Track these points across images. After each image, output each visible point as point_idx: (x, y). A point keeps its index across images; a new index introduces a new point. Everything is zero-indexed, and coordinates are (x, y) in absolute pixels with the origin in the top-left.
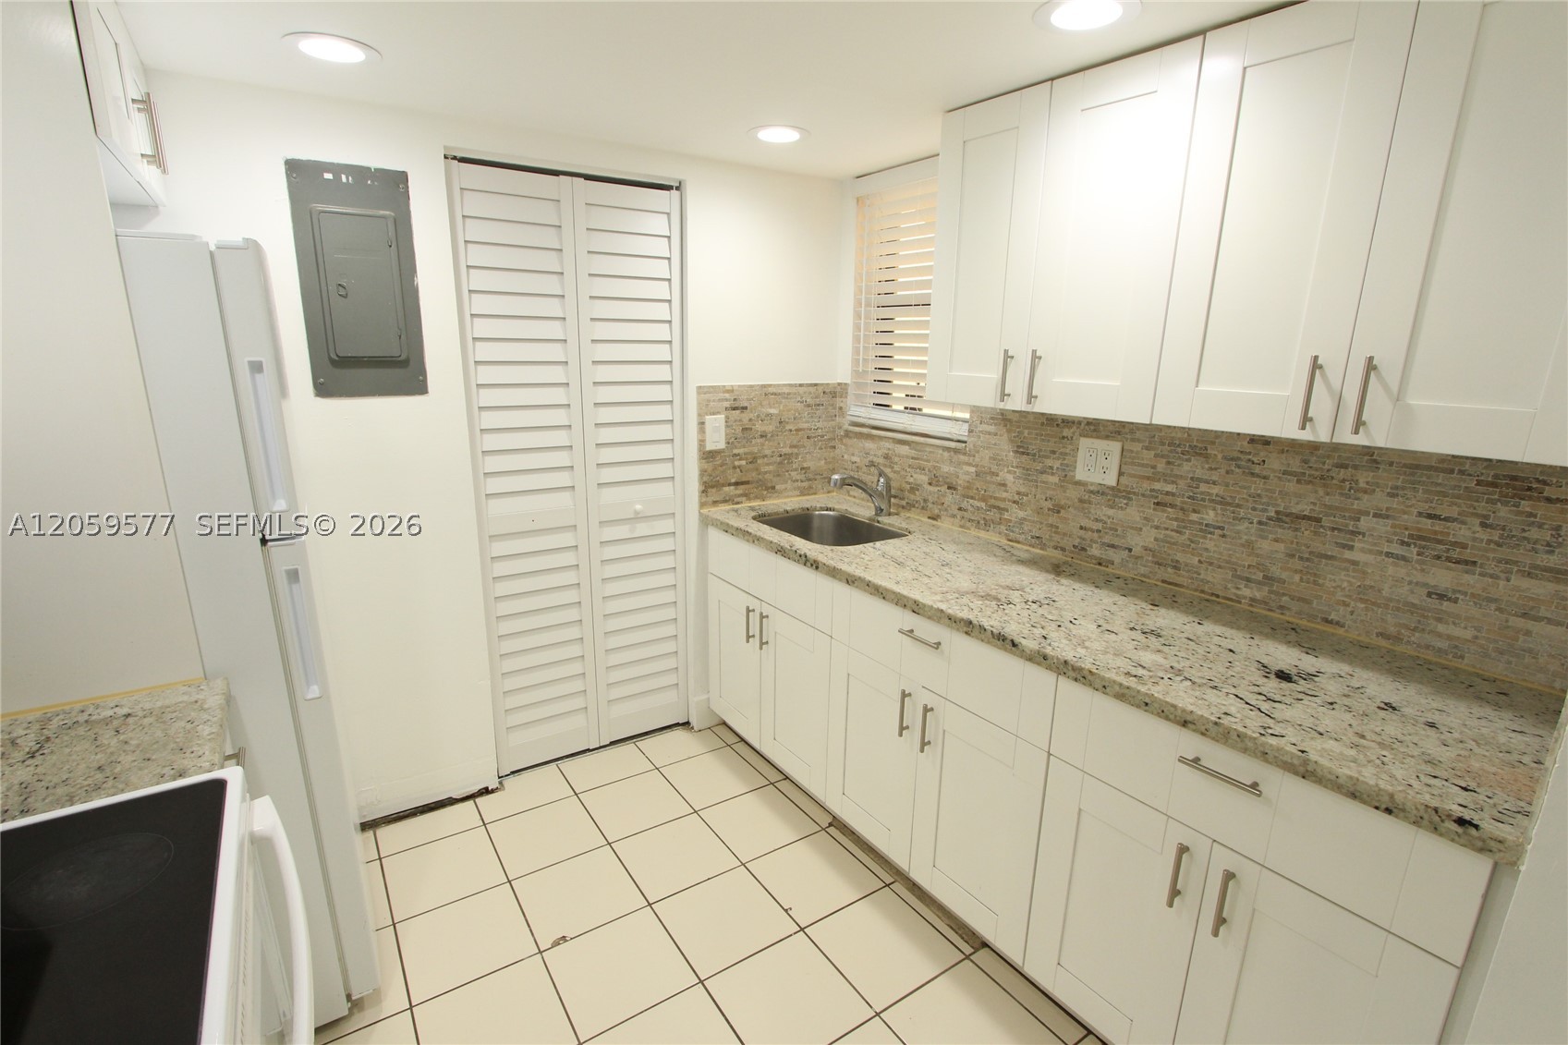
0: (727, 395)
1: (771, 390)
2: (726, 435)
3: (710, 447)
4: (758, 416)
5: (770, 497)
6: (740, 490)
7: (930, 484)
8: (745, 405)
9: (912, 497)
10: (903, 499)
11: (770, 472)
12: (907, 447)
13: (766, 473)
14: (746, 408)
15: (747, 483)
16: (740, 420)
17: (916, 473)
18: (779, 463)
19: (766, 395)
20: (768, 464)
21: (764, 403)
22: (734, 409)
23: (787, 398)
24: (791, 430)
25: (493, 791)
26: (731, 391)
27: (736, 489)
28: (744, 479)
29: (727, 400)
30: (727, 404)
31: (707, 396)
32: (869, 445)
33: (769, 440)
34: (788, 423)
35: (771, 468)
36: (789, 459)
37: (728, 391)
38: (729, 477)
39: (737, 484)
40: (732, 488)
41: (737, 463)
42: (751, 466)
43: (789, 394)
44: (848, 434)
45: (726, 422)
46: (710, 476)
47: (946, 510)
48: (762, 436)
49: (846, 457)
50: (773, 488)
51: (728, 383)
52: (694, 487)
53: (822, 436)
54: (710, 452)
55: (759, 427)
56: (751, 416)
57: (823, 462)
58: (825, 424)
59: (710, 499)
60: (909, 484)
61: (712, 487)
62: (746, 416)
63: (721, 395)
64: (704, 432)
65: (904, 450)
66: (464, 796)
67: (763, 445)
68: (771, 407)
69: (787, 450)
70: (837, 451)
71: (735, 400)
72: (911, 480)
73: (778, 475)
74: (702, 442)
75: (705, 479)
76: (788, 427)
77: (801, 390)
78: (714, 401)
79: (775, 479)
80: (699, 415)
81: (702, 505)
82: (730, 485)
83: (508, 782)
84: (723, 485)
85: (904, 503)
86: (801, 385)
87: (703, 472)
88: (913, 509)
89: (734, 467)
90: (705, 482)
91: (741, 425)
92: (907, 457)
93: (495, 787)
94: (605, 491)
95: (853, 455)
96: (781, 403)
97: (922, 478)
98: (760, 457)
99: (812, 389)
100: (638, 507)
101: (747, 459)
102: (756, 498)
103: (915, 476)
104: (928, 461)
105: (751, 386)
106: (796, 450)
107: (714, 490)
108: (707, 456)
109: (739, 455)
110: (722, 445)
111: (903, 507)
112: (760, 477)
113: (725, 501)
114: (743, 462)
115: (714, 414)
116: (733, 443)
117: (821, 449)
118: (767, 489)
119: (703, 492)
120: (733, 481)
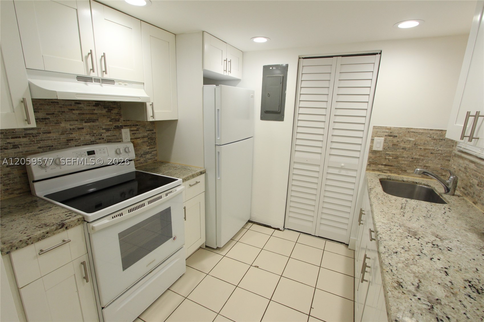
0: (387, 131)
1: (412, 130)
2: (384, 145)
3: (374, 149)
4: (402, 140)
5: (403, 174)
6: (387, 168)
7: (478, 185)
8: (396, 135)
9: (470, 190)
10: (466, 190)
11: (405, 164)
12: (474, 164)
13: (402, 164)
14: (396, 136)
15: (392, 166)
16: (392, 141)
17: (474, 178)
18: (411, 161)
19: (408, 132)
20: (404, 161)
21: (407, 135)
22: (390, 136)
23: (421, 135)
24: (421, 149)
25: (280, 230)
26: (390, 129)
27: (385, 167)
28: (389, 164)
29: (387, 132)
30: (387, 134)
31: (377, 130)
32: (461, 161)
33: (407, 151)
34: (419, 145)
35: (406, 162)
36: (418, 161)
37: (388, 129)
38: (382, 162)
39: (385, 165)
40: (383, 166)
41: (387, 157)
42: (395, 160)
43: (422, 133)
44: (456, 155)
45: (385, 140)
46: (373, 159)
47: (481, 200)
48: (403, 149)
49: (452, 165)
50: (406, 171)
51: (388, 126)
52: (366, 162)
53: (442, 154)
54: (375, 151)
55: (402, 145)
56: (399, 140)
57: (439, 166)
58: (445, 149)
59: (371, 168)
60: (470, 183)
61: (373, 164)
62: (395, 140)
63: (384, 130)
64: (373, 143)
65: (472, 166)
66: (274, 227)
67: (403, 152)
68: (410, 138)
69: (417, 157)
70: (450, 163)
71: (391, 132)
72: (471, 181)
73: (409, 166)
74: (371, 147)
75: (370, 160)
76: (419, 147)
77: (431, 132)
78: (380, 132)
79: (407, 168)
80: (372, 137)
81: (367, 170)
82: (382, 165)
83: (286, 231)
84: (379, 164)
85: (466, 192)
86: (431, 130)
87: (369, 158)
88: (469, 196)
89: (386, 159)
90: (370, 162)
91: (392, 143)
92: (473, 169)
93: (281, 229)
94: (332, 157)
95: (455, 165)
96: (417, 136)
97: (476, 182)
98: (400, 157)
99: (438, 132)
100: (343, 165)
101: (393, 156)
102: (395, 173)
103: (474, 180)
104: (480, 173)
105: (401, 128)
106: (422, 158)
107: (374, 165)
108: (373, 152)
109: (389, 154)
110: (381, 149)
111: (465, 194)
112: (399, 165)
113: (378, 170)
114: (391, 158)
115: (379, 137)
116: (386, 149)
117: (439, 159)
118: (402, 170)
119: (368, 165)
120: (384, 163)
